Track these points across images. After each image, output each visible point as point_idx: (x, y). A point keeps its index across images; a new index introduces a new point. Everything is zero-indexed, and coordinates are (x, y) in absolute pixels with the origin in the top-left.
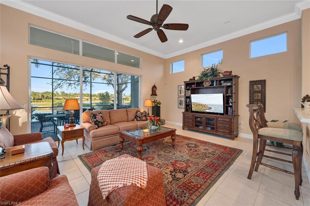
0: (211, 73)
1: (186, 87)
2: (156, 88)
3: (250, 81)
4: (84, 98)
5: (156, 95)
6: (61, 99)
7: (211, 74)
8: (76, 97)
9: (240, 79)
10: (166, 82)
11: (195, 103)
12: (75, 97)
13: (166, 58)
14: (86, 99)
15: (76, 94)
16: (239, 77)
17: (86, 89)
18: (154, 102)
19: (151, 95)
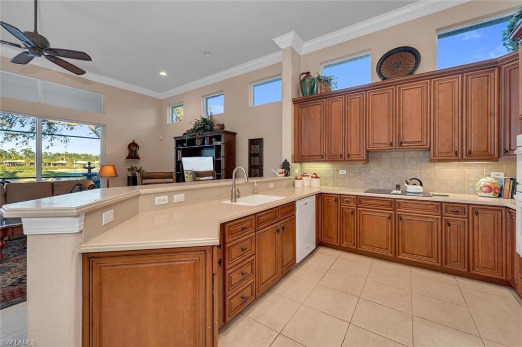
0: (201, 125)
1: (177, 146)
2: (137, 146)
3: (249, 140)
4: (77, 162)
5: (138, 158)
6: (23, 165)
7: (200, 127)
8: (59, 160)
9: (237, 136)
10: (161, 137)
11: (188, 171)
12: (55, 160)
13: (161, 98)
14: (81, 164)
15: (59, 155)
16: (236, 133)
17: (52, 147)
18: (132, 169)
19: (127, 158)
